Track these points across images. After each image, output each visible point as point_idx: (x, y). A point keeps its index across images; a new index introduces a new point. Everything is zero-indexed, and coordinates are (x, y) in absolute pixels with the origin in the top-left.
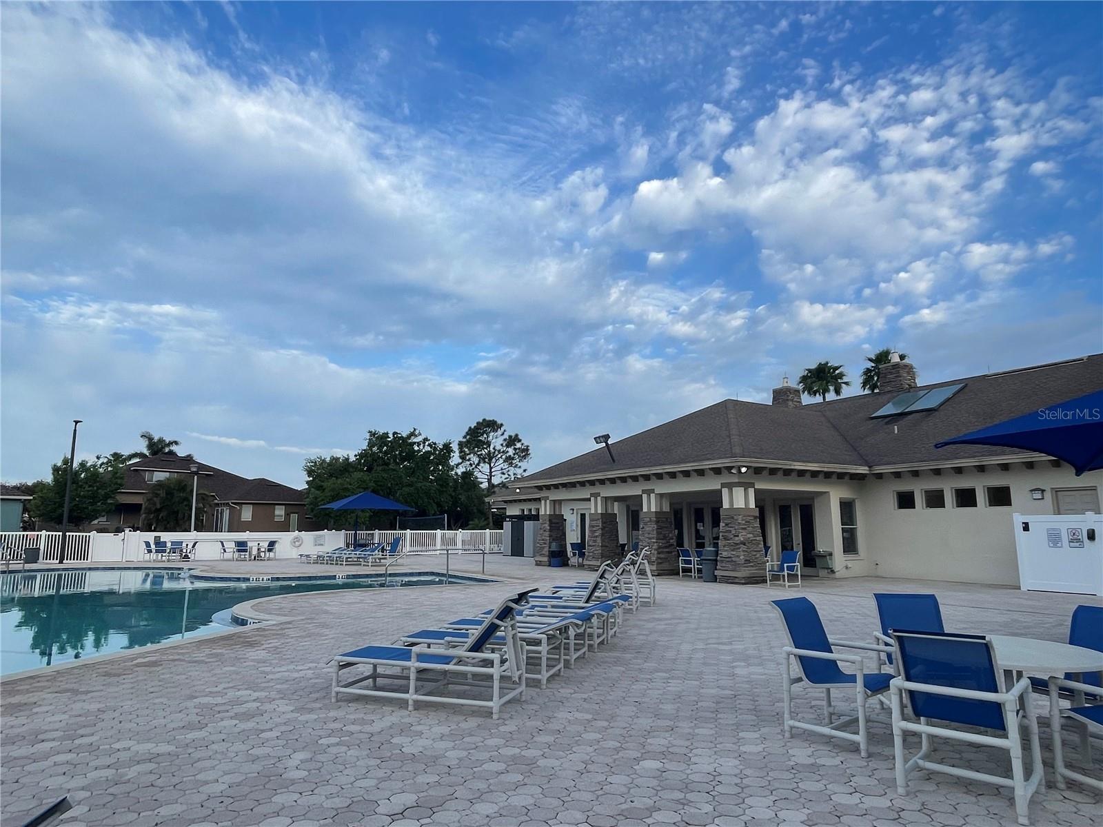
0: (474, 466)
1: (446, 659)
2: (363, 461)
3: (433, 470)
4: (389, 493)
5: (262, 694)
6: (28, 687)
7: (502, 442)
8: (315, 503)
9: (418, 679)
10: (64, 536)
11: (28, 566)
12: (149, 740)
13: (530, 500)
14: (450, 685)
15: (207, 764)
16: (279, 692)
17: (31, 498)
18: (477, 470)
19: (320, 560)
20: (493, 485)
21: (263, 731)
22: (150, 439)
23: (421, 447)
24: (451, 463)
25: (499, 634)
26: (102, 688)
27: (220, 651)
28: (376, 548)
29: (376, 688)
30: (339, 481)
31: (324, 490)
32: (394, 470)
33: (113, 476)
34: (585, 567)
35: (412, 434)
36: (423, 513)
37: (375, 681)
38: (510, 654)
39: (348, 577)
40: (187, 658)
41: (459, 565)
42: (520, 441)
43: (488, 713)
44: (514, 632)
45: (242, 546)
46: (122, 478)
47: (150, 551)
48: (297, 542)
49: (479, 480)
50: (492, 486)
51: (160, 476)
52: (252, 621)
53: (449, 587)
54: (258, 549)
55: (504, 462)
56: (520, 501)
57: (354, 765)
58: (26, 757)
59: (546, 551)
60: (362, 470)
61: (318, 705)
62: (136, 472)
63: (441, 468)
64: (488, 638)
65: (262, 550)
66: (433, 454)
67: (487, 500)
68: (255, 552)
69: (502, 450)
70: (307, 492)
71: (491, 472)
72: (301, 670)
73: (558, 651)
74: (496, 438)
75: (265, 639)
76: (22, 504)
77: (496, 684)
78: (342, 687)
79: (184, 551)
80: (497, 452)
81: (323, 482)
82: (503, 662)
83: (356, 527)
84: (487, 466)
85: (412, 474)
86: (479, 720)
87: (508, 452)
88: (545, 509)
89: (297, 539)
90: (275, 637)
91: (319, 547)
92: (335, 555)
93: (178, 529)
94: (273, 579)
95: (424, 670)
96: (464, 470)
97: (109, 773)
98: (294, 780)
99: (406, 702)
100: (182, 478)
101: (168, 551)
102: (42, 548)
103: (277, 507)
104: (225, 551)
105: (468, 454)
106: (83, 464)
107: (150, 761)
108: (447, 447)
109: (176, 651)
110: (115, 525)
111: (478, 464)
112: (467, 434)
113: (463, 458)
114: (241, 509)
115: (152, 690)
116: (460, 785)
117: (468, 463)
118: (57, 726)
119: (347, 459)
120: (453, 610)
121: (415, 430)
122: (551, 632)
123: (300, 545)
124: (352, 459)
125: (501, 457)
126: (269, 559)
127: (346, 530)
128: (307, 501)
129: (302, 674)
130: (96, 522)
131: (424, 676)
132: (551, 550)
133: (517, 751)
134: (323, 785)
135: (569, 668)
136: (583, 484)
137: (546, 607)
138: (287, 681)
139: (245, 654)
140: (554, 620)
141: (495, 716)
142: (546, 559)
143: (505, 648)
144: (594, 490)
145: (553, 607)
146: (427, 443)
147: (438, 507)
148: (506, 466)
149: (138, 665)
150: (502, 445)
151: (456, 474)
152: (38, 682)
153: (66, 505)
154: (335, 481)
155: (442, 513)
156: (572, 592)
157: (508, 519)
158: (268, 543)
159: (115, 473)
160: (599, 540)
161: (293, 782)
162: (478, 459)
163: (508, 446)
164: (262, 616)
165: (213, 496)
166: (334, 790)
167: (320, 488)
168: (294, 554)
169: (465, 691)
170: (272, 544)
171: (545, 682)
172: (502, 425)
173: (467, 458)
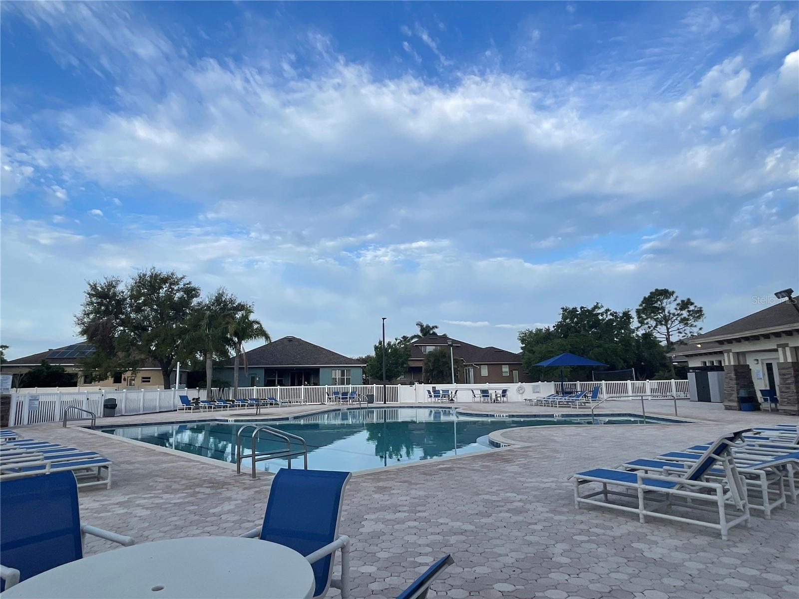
0: (652, 328)
1: (670, 485)
2: (559, 330)
3: (617, 334)
4: (583, 353)
5: (524, 497)
6: (385, 477)
7: (676, 307)
8: (529, 363)
9: (645, 499)
10: (385, 387)
11: (370, 405)
12: (458, 520)
13: (711, 353)
14: (672, 506)
15: (498, 542)
16: (535, 496)
17: (366, 365)
18: (655, 331)
19: (539, 403)
20: (672, 343)
21: (530, 524)
22: (422, 326)
23: (605, 316)
24: (631, 327)
25: (715, 467)
26: (424, 482)
27: (488, 464)
28: (580, 395)
29: (607, 501)
30: (544, 346)
31: (534, 352)
32: (585, 336)
33: (405, 350)
34: (780, 411)
35: (596, 307)
36: (613, 368)
37: (606, 496)
38: (731, 485)
39: (563, 416)
40: (467, 466)
41: (654, 408)
42: (692, 304)
43: (717, 534)
44: (732, 466)
45: (485, 393)
46: (410, 351)
47: (431, 396)
48: (520, 391)
49: (658, 339)
50: (670, 344)
51: (430, 349)
52: (504, 445)
53: (648, 426)
54: (496, 395)
55: (680, 322)
56: (701, 355)
57: (605, 560)
58: (393, 520)
59: (734, 396)
60: (561, 338)
61: (565, 510)
62: (416, 347)
63: (623, 331)
64: (706, 469)
65: (499, 395)
66: (615, 321)
67: (668, 355)
68: (494, 397)
69: (676, 313)
70: (522, 354)
71: (668, 332)
72: (547, 482)
73: (777, 486)
74: (670, 303)
75: (516, 458)
76: (362, 369)
77: (722, 510)
78: (582, 498)
79: (450, 396)
80: (671, 316)
81: (533, 347)
82: (725, 491)
83: (561, 378)
84: (664, 327)
85: (599, 338)
86: (709, 539)
87: (682, 314)
88: (729, 361)
89: (520, 388)
90: (522, 457)
91: (537, 394)
92: (550, 400)
93: (444, 382)
94: (510, 416)
95: (650, 492)
96: (644, 332)
97: (440, 538)
98: (562, 564)
99: (638, 515)
100: (443, 349)
101: (441, 396)
102: (375, 394)
103: (503, 366)
104: (475, 396)
105: (645, 319)
106: (389, 344)
107: (462, 534)
108: (627, 315)
109: (461, 461)
110: (408, 380)
111: (656, 327)
112: (643, 302)
113: (642, 322)
114: (480, 368)
115: (453, 486)
116: (707, 593)
117: (647, 326)
118: (405, 503)
119: (548, 330)
120: (656, 445)
121: (598, 303)
122: (769, 469)
123: (523, 393)
124: (552, 329)
125: (676, 319)
126: (504, 402)
127: (555, 382)
128: (523, 361)
129: (547, 485)
130: (399, 378)
131: (650, 496)
132: (740, 396)
133: (756, 573)
134: (585, 572)
135: (791, 503)
136: (767, 336)
137: (754, 446)
138: (538, 489)
139: (504, 467)
140: (769, 458)
141: (724, 538)
142: (735, 404)
143: (725, 480)
144: (782, 341)
145: (761, 446)
146: (609, 313)
147: (624, 363)
148: (682, 326)
149: (441, 469)
150: (676, 309)
151: (637, 336)
152: (390, 475)
153: (384, 368)
154: (541, 346)
155: (630, 367)
156: (777, 433)
157: (691, 371)
158: (501, 391)
159: (406, 348)
160: (793, 387)
161: (561, 566)
162: (655, 322)
163: (681, 309)
164: (510, 442)
165: (462, 360)
166: (595, 577)
167: (531, 351)
168: (520, 398)
169: (688, 512)
170: (504, 391)
171: (769, 513)
172: (673, 292)
173: (645, 322)
